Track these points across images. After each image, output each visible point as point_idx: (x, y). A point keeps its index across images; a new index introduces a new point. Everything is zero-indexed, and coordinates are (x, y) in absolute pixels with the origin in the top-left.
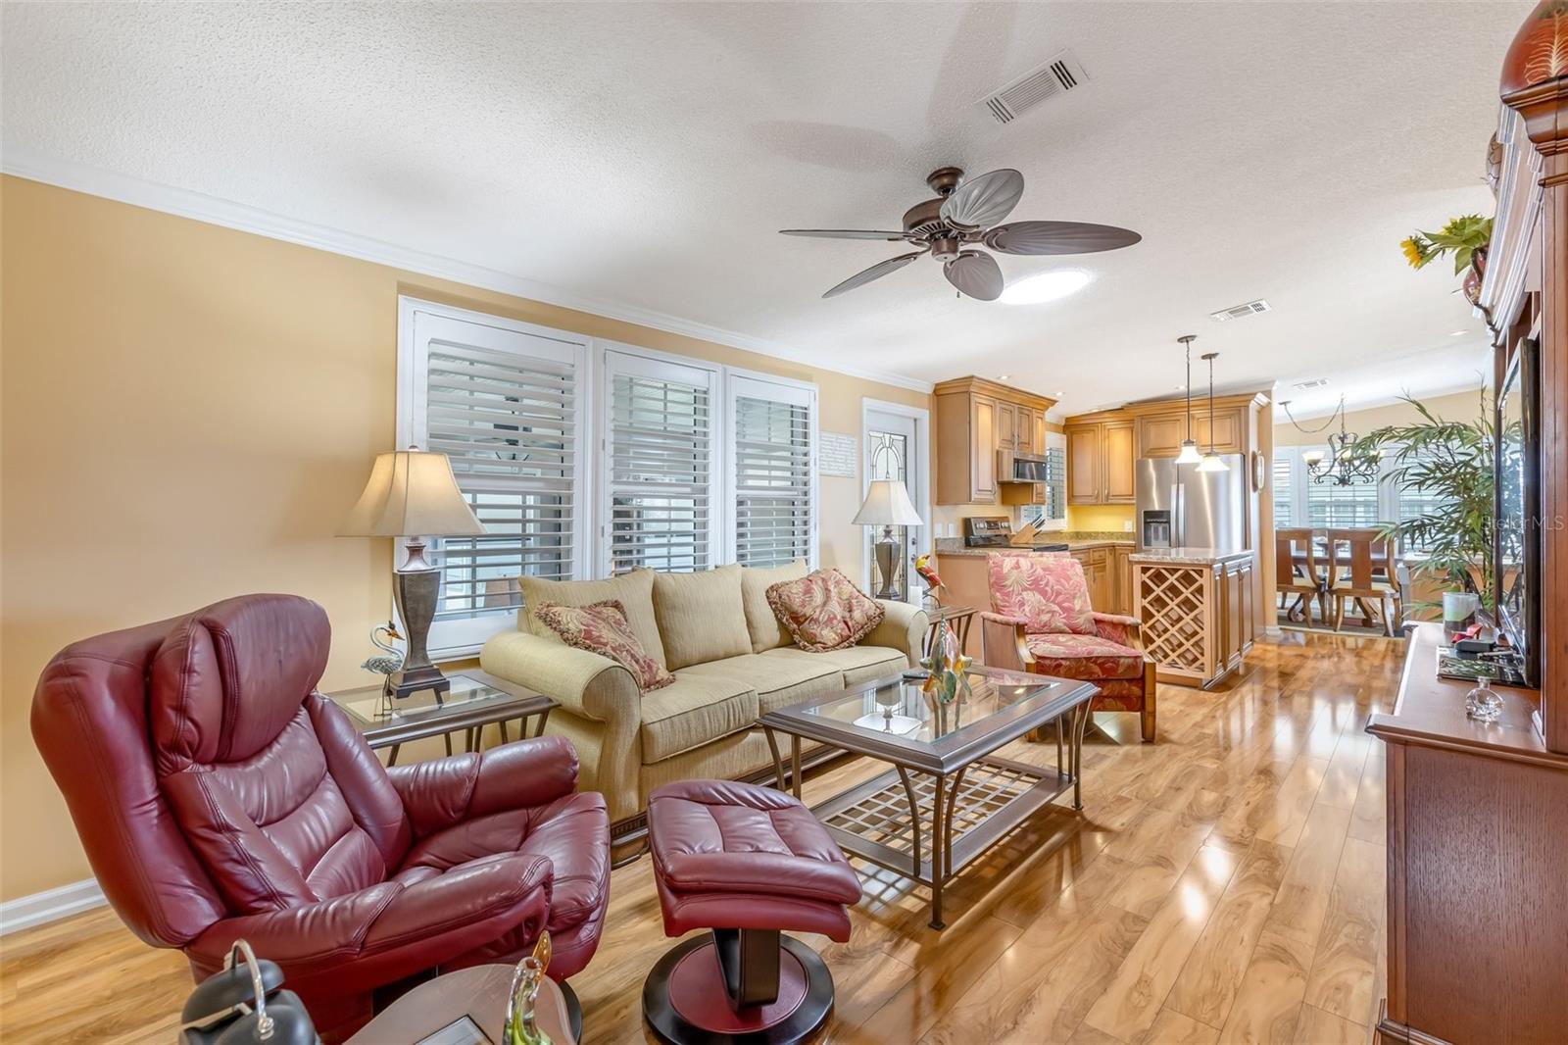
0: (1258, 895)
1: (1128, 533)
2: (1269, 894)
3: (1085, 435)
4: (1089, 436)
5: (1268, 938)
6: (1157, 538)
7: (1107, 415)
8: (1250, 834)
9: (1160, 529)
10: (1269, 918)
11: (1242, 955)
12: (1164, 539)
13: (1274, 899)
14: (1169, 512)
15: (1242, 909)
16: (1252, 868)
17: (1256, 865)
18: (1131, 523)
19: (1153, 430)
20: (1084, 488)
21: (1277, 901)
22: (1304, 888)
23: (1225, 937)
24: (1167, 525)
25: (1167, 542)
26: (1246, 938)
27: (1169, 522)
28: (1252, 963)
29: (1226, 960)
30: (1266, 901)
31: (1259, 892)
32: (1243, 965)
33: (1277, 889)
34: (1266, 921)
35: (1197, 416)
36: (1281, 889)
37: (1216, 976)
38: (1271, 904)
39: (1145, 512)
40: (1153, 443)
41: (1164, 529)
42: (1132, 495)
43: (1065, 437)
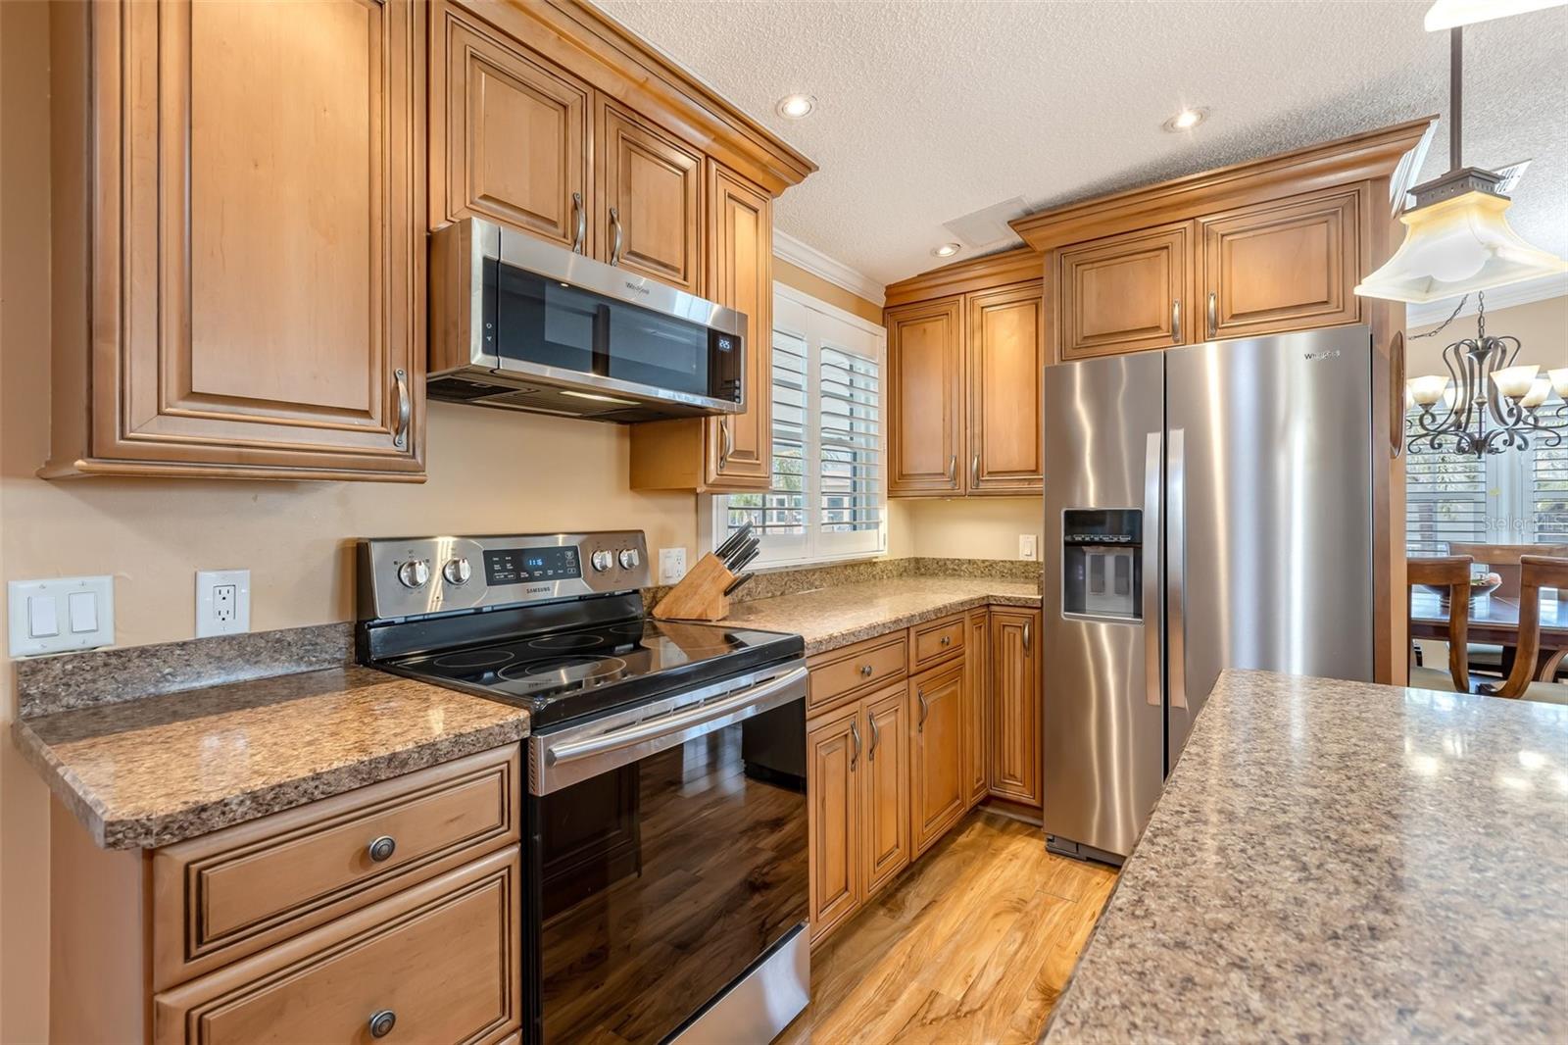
1: (1027, 564)
3: (929, 326)
4: (937, 328)
6: (1099, 588)
7: (980, 270)
9: (1110, 561)
12: (1120, 591)
14: (1136, 517)
18: (1033, 538)
19: (1092, 283)
20: (927, 457)
24: (1130, 553)
25: (1126, 604)
27: (1137, 545)
35: (1220, 229)
39: (1067, 513)
40: (1093, 317)
41: (1120, 562)
42: (1035, 471)
43: (883, 332)
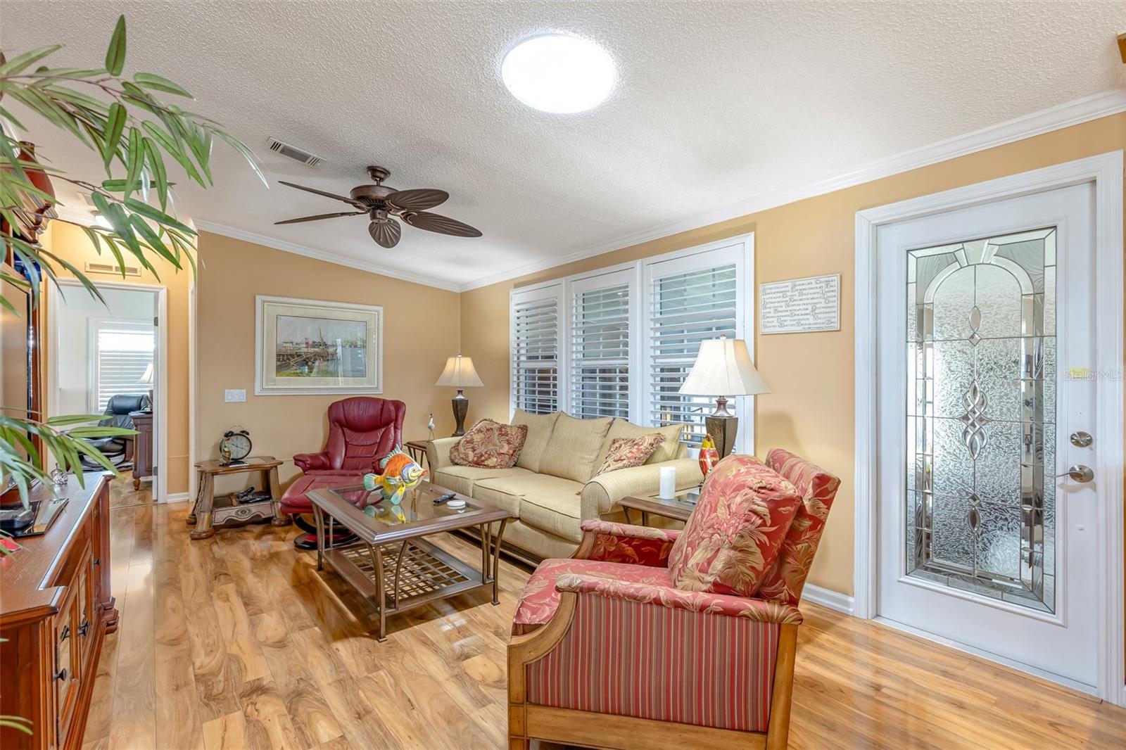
0: (205, 663)
2: (199, 669)
5: (185, 645)
8: (248, 713)
10: (190, 655)
11: (193, 630)
13: (194, 668)
15: (209, 650)
16: (223, 679)
17: (222, 684)
21: (191, 668)
22: (177, 690)
23: (207, 632)
26: (196, 638)
28: (186, 631)
29: (199, 625)
30: (198, 664)
31: (206, 666)
32: (190, 628)
33: (195, 675)
34: (190, 653)
36: (193, 678)
37: (199, 618)
38: (194, 664)
